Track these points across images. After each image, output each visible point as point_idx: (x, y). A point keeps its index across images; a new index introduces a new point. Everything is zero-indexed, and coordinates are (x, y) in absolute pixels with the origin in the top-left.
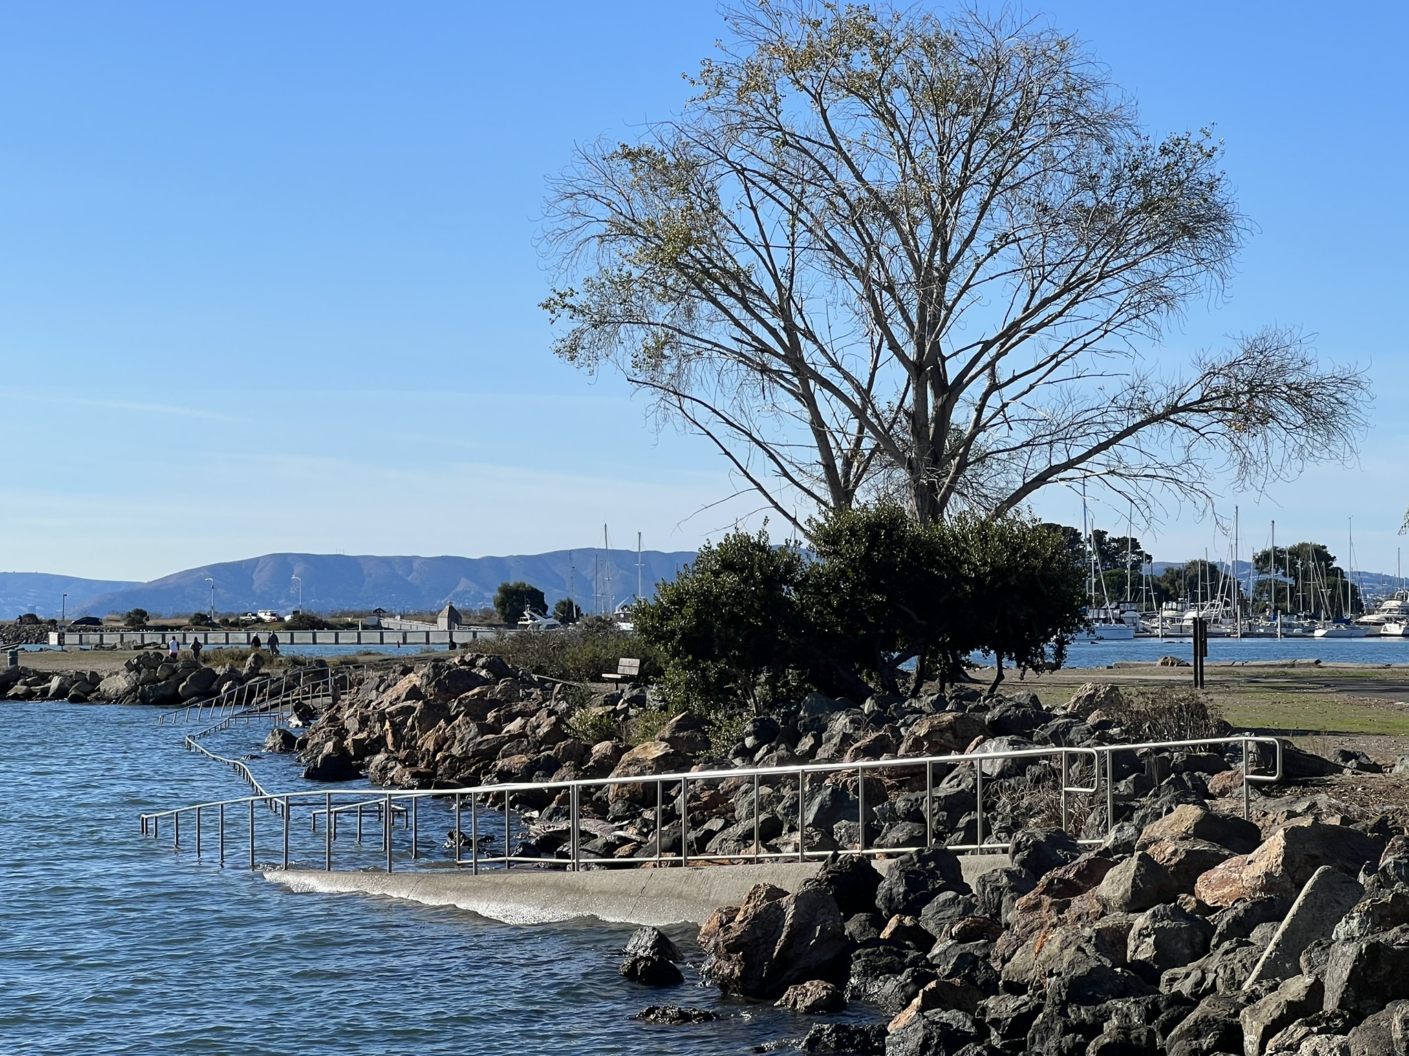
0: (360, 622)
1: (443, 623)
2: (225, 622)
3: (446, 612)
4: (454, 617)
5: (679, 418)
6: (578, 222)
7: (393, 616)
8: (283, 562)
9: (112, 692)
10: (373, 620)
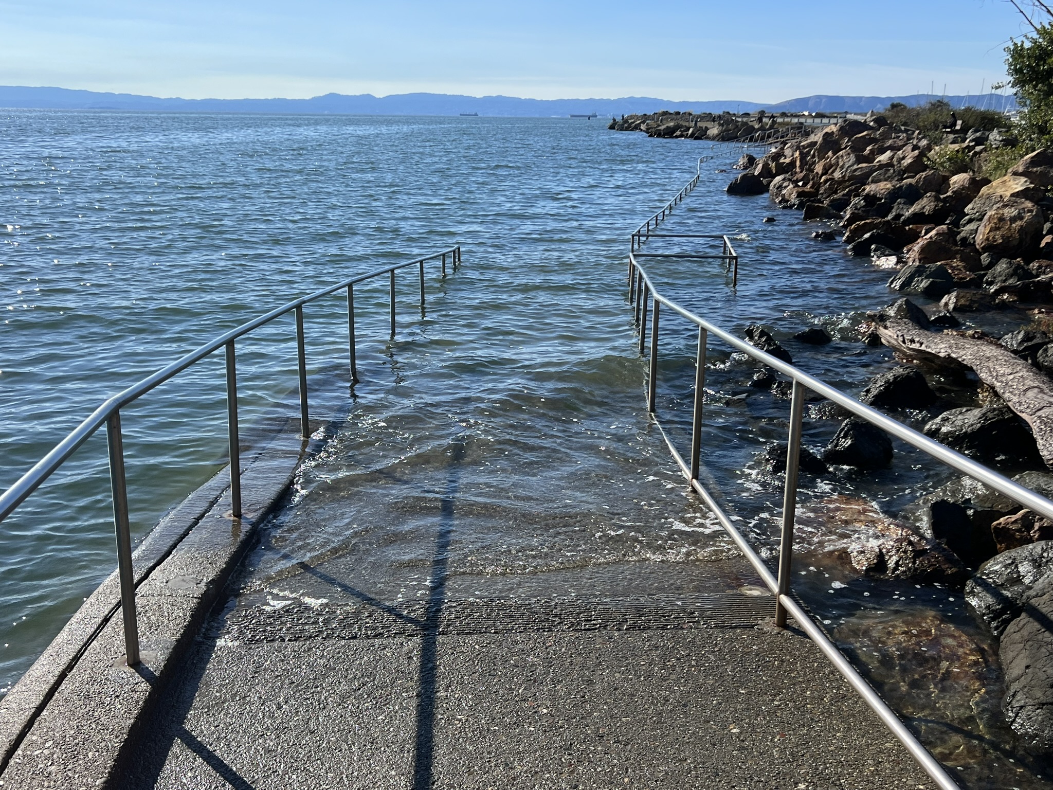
9: (711, 135)
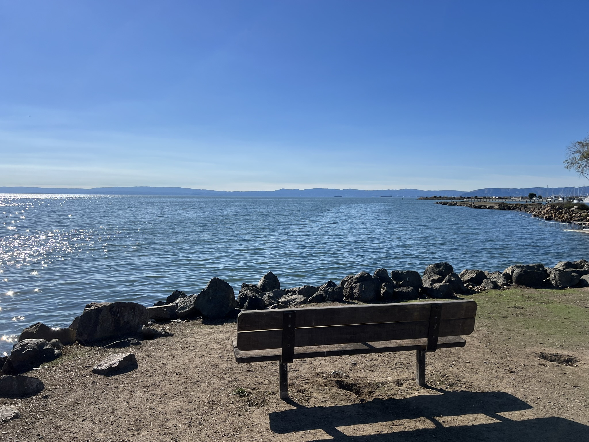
0: (508, 198)
1: (520, 198)
2: (488, 198)
3: (521, 197)
4: (522, 198)
5: (582, 176)
6: (571, 152)
7: (512, 197)
8: (489, 189)
10: (510, 198)
